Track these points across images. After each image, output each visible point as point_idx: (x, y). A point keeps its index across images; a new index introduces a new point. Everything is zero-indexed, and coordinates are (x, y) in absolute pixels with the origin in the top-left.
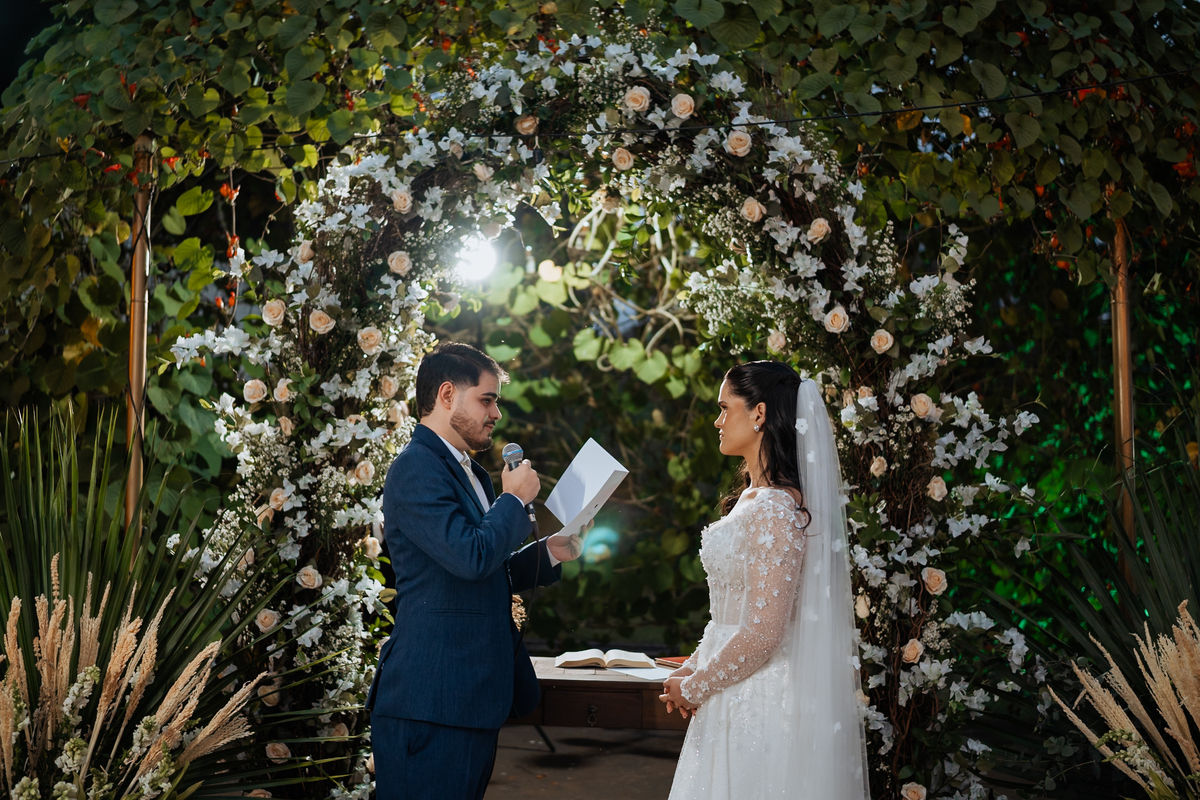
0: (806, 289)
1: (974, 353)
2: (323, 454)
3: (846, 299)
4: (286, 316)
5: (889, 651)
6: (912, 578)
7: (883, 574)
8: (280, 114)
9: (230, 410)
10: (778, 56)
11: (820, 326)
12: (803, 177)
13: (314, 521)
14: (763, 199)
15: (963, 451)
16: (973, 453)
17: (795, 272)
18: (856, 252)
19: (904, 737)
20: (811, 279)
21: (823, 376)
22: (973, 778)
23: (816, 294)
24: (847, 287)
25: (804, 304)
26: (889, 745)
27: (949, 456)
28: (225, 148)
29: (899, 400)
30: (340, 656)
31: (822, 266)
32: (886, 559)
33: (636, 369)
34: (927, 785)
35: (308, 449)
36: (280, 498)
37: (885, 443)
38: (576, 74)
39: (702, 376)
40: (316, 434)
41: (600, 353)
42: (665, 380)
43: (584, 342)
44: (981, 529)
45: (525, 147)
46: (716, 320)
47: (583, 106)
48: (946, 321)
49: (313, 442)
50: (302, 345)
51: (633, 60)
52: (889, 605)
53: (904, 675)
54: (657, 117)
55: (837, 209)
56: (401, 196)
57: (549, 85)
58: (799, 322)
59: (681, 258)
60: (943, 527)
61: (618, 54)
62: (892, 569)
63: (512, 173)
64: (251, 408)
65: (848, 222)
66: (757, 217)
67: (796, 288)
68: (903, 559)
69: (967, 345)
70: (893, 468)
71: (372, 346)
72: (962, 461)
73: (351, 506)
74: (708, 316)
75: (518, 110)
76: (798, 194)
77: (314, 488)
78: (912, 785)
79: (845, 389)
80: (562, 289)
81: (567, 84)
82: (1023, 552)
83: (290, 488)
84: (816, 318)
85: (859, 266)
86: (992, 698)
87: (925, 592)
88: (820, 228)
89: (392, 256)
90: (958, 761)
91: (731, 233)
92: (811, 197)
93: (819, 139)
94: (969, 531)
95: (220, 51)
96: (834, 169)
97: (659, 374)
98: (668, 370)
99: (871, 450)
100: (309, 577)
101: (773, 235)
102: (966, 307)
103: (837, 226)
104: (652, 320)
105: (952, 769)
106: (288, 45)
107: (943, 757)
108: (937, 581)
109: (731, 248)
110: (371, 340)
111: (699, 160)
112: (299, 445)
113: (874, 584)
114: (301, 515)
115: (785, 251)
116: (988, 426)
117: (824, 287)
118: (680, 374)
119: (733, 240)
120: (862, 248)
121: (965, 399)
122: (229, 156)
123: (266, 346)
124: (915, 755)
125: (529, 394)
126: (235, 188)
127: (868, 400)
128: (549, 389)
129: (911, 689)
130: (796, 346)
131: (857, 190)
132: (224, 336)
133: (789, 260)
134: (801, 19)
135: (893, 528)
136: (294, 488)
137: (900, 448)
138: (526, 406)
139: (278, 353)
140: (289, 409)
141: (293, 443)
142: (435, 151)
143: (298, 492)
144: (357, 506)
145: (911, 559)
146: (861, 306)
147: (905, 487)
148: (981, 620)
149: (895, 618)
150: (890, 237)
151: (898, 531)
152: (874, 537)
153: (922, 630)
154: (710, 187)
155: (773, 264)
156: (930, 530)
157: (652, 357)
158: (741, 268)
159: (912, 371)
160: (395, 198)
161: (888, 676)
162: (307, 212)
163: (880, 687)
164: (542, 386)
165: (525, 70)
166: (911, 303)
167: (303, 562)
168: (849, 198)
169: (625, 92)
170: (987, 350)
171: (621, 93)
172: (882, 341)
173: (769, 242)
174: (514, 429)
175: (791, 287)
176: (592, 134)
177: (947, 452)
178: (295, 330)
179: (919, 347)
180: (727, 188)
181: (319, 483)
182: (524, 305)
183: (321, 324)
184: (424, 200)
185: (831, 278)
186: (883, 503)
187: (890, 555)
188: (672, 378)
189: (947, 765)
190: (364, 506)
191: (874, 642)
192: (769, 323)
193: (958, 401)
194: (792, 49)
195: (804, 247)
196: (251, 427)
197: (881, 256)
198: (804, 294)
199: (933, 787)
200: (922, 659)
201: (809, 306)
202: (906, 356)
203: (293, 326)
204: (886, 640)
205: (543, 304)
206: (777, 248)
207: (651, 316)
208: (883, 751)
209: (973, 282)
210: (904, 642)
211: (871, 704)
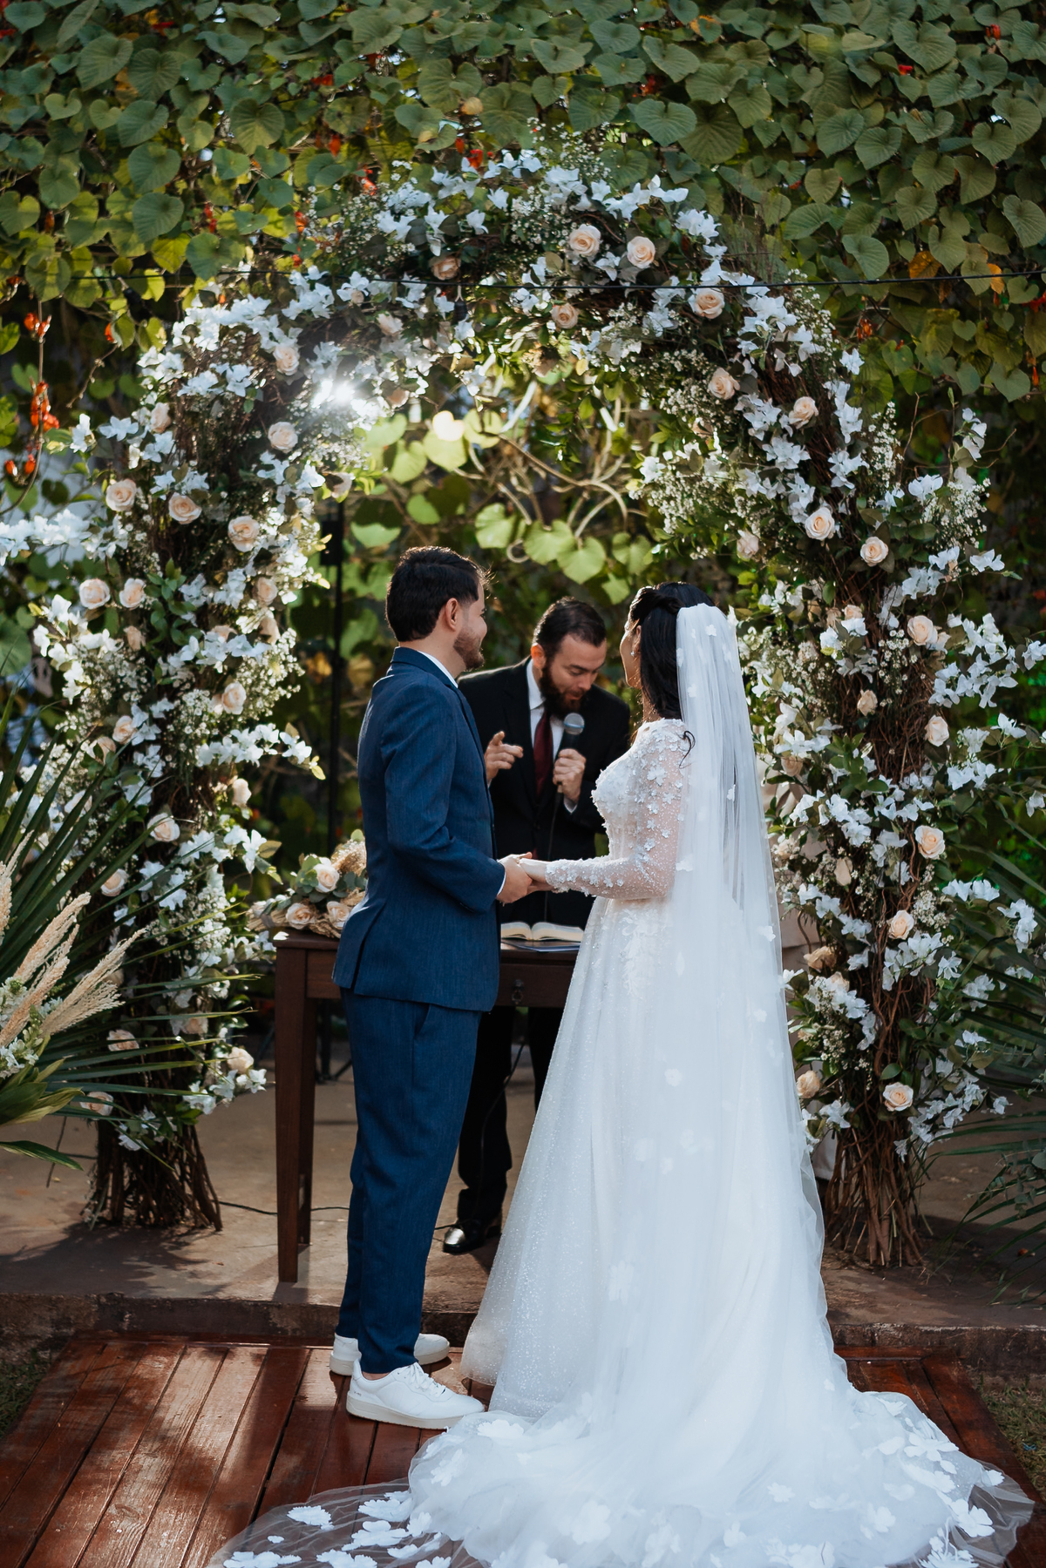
0: (784, 482)
1: (981, 570)
2: (184, 675)
3: (834, 497)
4: (137, 500)
5: (874, 924)
6: (901, 837)
7: (868, 832)
8: (119, 231)
9: (63, 617)
10: (762, 177)
11: (801, 528)
12: (785, 346)
13: (169, 758)
14: (736, 371)
15: (967, 687)
16: (976, 689)
17: (773, 462)
18: (848, 439)
19: (888, 1028)
20: (791, 471)
21: (804, 590)
22: (970, 1078)
23: (795, 489)
24: (836, 483)
25: (782, 501)
26: (870, 1037)
27: (949, 692)
28: (45, 274)
29: (894, 622)
30: (202, 924)
31: (806, 456)
32: (871, 813)
33: (561, 564)
34: (915, 1086)
35: (164, 668)
36: (129, 728)
37: (875, 674)
38: (509, 208)
39: (652, 575)
40: (176, 649)
41: (512, 539)
42: (601, 579)
43: (489, 523)
44: (987, 781)
45: (444, 297)
46: (673, 514)
47: (516, 245)
48: (955, 528)
49: (172, 659)
51: (580, 189)
52: (875, 871)
53: (890, 954)
54: (607, 264)
55: (827, 385)
56: (286, 353)
57: (476, 220)
58: (776, 524)
59: (627, 410)
60: (942, 777)
61: (563, 179)
62: (879, 826)
63: (425, 327)
64: (88, 614)
65: (839, 401)
66: (729, 393)
67: (773, 482)
68: (891, 814)
69: (974, 560)
70: (883, 704)
71: (245, 540)
72: (963, 698)
73: (218, 738)
74: (664, 509)
75: (437, 251)
76: (779, 367)
77: (171, 716)
78: (897, 1086)
79: (831, 606)
80: (460, 447)
81: (497, 219)
82: (1037, 810)
83: (140, 717)
84: (796, 520)
85: (851, 457)
86: (998, 986)
87: (918, 855)
88: (805, 407)
89: (272, 428)
90: (952, 1057)
91: (696, 412)
92: (795, 370)
93: (809, 295)
94: (972, 783)
95: (39, 145)
96: (826, 333)
97: (594, 570)
98: (606, 564)
99: (859, 682)
100: (165, 828)
101: (748, 416)
102: (979, 512)
103: (826, 406)
104: (585, 495)
105: (944, 1068)
106: (131, 143)
107: (935, 1054)
108: (932, 842)
109: (696, 431)
110: (247, 532)
111: (660, 320)
112: (151, 663)
113: (856, 842)
114: (153, 750)
115: (761, 437)
116: (995, 658)
117: (807, 481)
118: (622, 571)
119: (698, 420)
120: (855, 435)
121: (979, 622)
122: (52, 285)
123: (110, 537)
124: (902, 1052)
126: (45, 320)
127: (854, 621)
129: (897, 970)
130: (772, 552)
131: (853, 361)
132: (57, 523)
133: (765, 447)
134: (796, 124)
135: (882, 778)
136: (146, 716)
137: (893, 680)
139: (124, 545)
140: (139, 616)
141: (142, 660)
142: (332, 300)
143: (153, 721)
144: (226, 740)
145: (902, 813)
146: (852, 505)
147: (900, 729)
148: (984, 890)
149: (881, 885)
150: (891, 422)
151: (888, 782)
152: (857, 787)
153: (913, 901)
154: (672, 354)
155: (746, 451)
156: (927, 781)
157: (584, 546)
158: (706, 455)
159: (909, 588)
160: (278, 354)
161: (871, 955)
162: (158, 364)
163: (862, 968)
165: (443, 194)
166: (910, 506)
167: (155, 808)
168: (842, 372)
169: (570, 230)
170: (998, 565)
171: (565, 232)
172: (874, 551)
173: (742, 424)
175: (767, 481)
176: (528, 287)
177: (948, 686)
178: (148, 518)
179: (919, 559)
180: (693, 355)
181: (178, 711)
182: (406, 467)
183: (184, 513)
184: (314, 357)
185: (815, 471)
186: (869, 746)
187: (876, 810)
188: (611, 576)
189: (939, 1063)
190: (234, 740)
191: (856, 915)
192: (740, 522)
193: (969, 625)
194: (781, 167)
195: (785, 431)
196: (87, 639)
197: (879, 445)
198: (782, 490)
199: (923, 1091)
200: (911, 934)
201: (788, 504)
202: (902, 569)
203: (145, 512)
204: (870, 913)
205: (433, 467)
206: (751, 432)
207: (583, 489)
208: (863, 1046)
209: (987, 482)
210: (890, 915)
211: (851, 988)
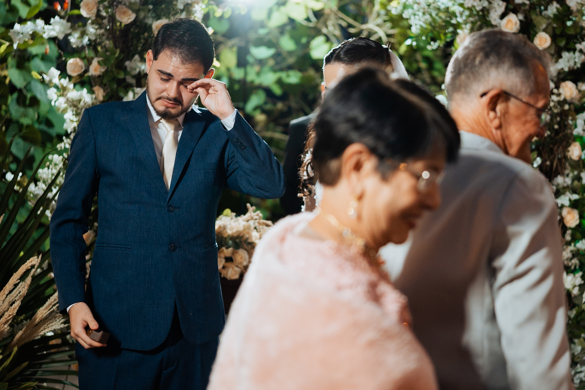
0: (488, 1)
3: (516, 9)
4: (99, 11)
9: (56, 81)
23: (495, 5)
24: (517, 1)
25: (486, 12)
46: (417, 23)
50: (111, 34)
60: (578, 178)
64: (73, 80)
74: (412, 20)
80: (304, 9)
84: (494, 23)
87: (564, 225)
104: (364, 33)
108: (571, 217)
123: (84, 33)
125: (280, 82)
128: (293, 78)
132: (50, 24)
138: (277, 91)
139: (93, 38)
140: (99, 80)
146: (527, 15)
147: (552, 149)
159: (563, 64)
164: (288, 76)
166: (565, 13)
172: (542, 41)
174: (269, 107)
178: (105, 21)
179: (568, 47)
182: (278, 19)
183: (125, 16)
186: (538, 160)
192: (457, 26)
196: (73, 94)
198: (486, 4)
201: (489, 13)
202: (559, 53)
203: (104, 18)
205: (292, 21)
207: (365, 28)
